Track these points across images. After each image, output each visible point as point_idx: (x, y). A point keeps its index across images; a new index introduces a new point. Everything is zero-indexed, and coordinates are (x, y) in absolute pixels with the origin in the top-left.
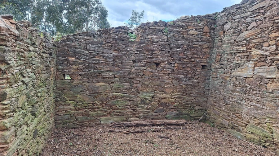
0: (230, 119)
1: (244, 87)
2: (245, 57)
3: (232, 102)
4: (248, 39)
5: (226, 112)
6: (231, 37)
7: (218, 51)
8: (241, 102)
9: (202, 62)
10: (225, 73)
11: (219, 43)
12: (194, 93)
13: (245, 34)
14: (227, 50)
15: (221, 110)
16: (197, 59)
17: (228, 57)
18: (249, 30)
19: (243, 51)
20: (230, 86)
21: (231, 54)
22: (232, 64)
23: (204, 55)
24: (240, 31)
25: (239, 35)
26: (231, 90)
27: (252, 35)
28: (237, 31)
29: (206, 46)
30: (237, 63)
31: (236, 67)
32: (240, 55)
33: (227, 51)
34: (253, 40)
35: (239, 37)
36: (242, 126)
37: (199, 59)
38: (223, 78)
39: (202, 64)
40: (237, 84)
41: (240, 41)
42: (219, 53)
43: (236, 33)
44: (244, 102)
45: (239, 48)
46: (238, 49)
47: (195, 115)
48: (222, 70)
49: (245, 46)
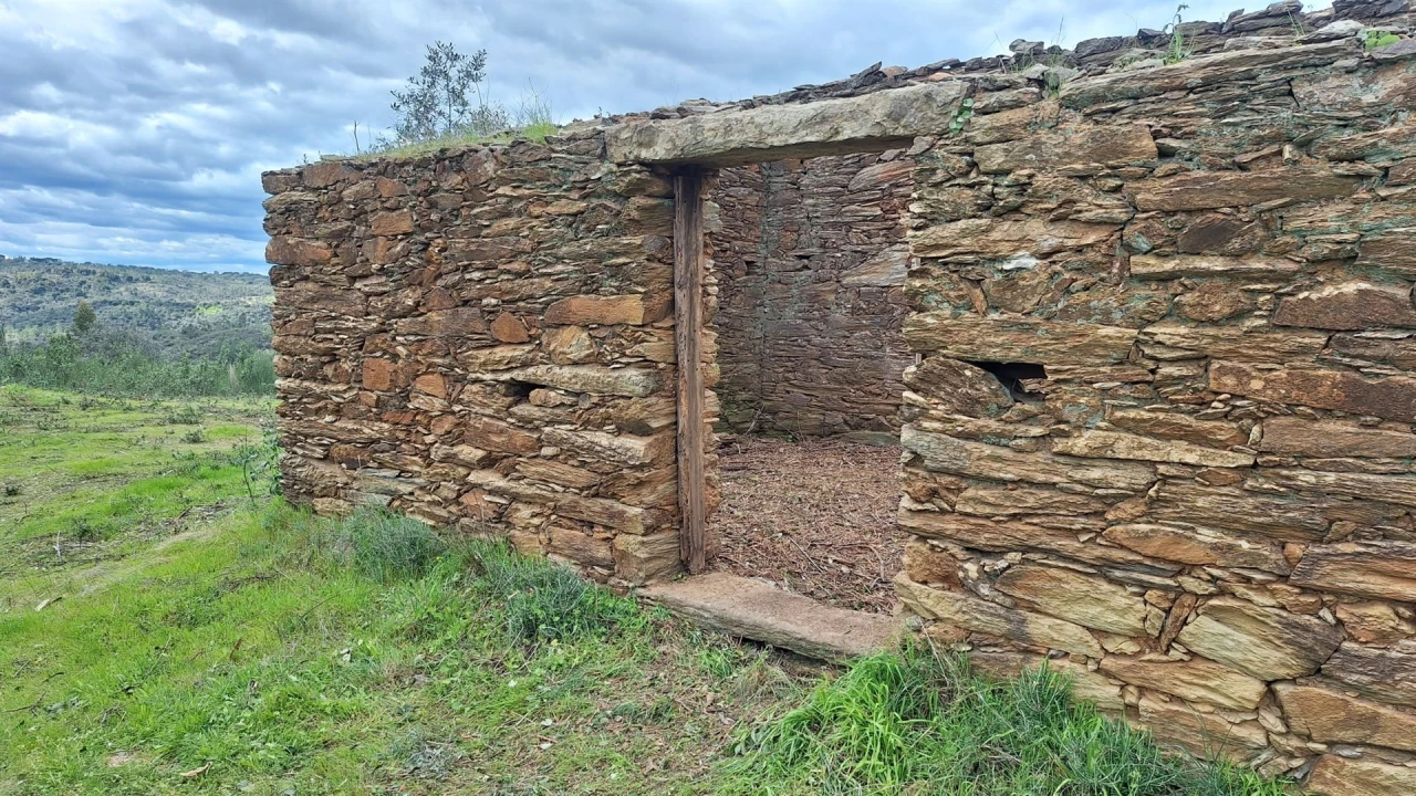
0: (848, 405)
1: (883, 311)
2: (881, 233)
3: (852, 357)
4: (886, 185)
5: (835, 389)
6: (826, 176)
7: (787, 218)
8: (880, 353)
9: (746, 253)
10: (819, 280)
11: (789, 195)
12: (734, 350)
13: (876, 172)
14: (818, 214)
15: (814, 389)
16: (735, 242)
17: (824, 233)
18: (886, 161)
19: (875, 219)
20: (839, 316)
21: (834, 225)
22: (839, 255)
23: (750, 230)
24: (859, 161)
25: (855, 173)
26: (843, 328)
27: (895, 176)
28: (850, 161)
29: (752, 200)
30: (856, 252)
31: (853, 262)
32: (865, 228)
33: (817, 217)
34: (901, 189)
35: (857, 177)
36: (886, 414)
37: (739, 243)
38: (814, 298)
39: (746, 258)
40: (862, 308)
41: (860, 190)
42: (792, 224)
43: (846, 166)
44: (888, 350)
45: (859, 208)
46: (858, 211)
47: (737, 420)
48: (809, 272)
49: (878, 205)
